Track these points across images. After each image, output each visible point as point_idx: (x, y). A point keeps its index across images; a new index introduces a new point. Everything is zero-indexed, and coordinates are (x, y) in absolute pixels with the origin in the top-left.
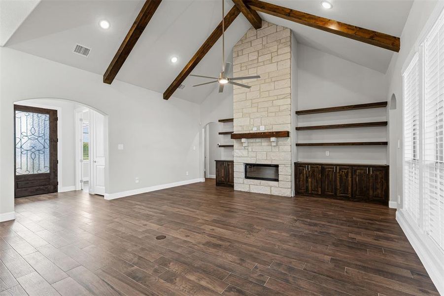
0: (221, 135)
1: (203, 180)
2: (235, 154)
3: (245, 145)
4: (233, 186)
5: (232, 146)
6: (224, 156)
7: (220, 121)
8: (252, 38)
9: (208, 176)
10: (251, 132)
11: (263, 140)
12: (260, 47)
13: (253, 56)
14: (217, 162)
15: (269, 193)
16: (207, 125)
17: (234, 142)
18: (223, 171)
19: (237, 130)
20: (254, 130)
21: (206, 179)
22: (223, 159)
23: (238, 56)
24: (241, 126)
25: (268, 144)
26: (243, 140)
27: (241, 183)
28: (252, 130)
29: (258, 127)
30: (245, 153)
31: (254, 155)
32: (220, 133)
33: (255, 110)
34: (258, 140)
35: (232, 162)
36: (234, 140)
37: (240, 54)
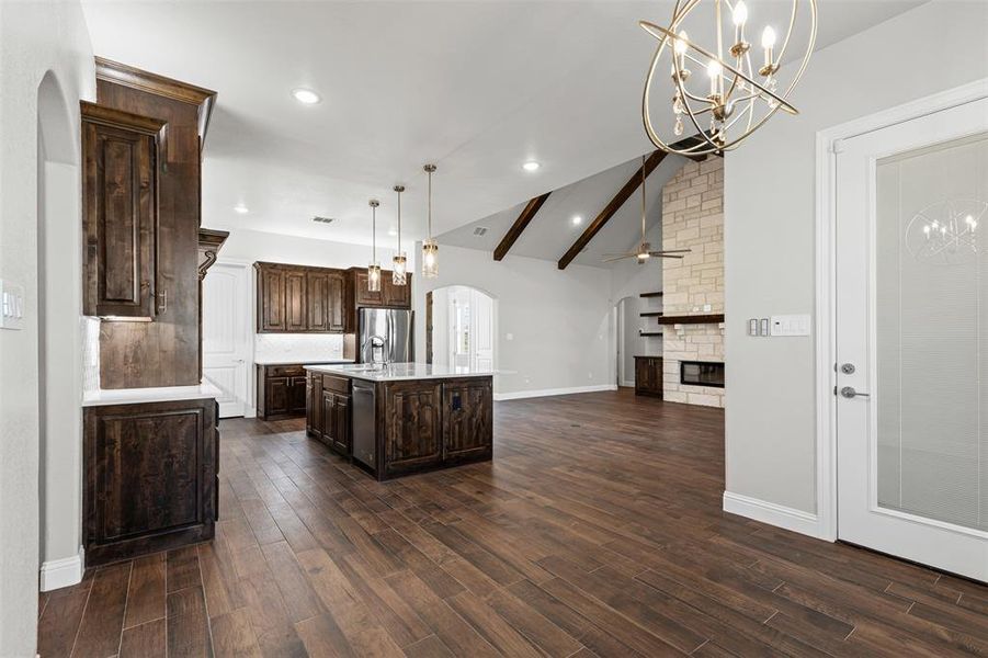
0: (644, 318)
1: (614, 387)
2: (665, 347)
3: (679, 333)
4: (661, 396)
5: (662, 334)
6: (648, 349)
7: (642, 296)
8: (691, 175)
9: (623, 384)
10: (690, 314)
11: (709, 326)
12: (704, 188)
13: (694, 202)
14: (637, 358)
15: (718, 406)
16: (620, 302)
17: (665, 330)
18: (646, 373)
19: (668, 312)
20: (695, 312)
21: (619, 387)
22: (647, 353)
23: (670, 201)
24: (674, 305)
25: (714, 332)
26: (677, 326)
27: (674, 391)
28: (691, 311)
29: (701, 307)
30: (681, 345)
31: (695, 348)
32: (642, 315)
33: (696, 281)
34: (701, 326)
35: (662, 358)
36: (663, 326)
37: (673, 197)
